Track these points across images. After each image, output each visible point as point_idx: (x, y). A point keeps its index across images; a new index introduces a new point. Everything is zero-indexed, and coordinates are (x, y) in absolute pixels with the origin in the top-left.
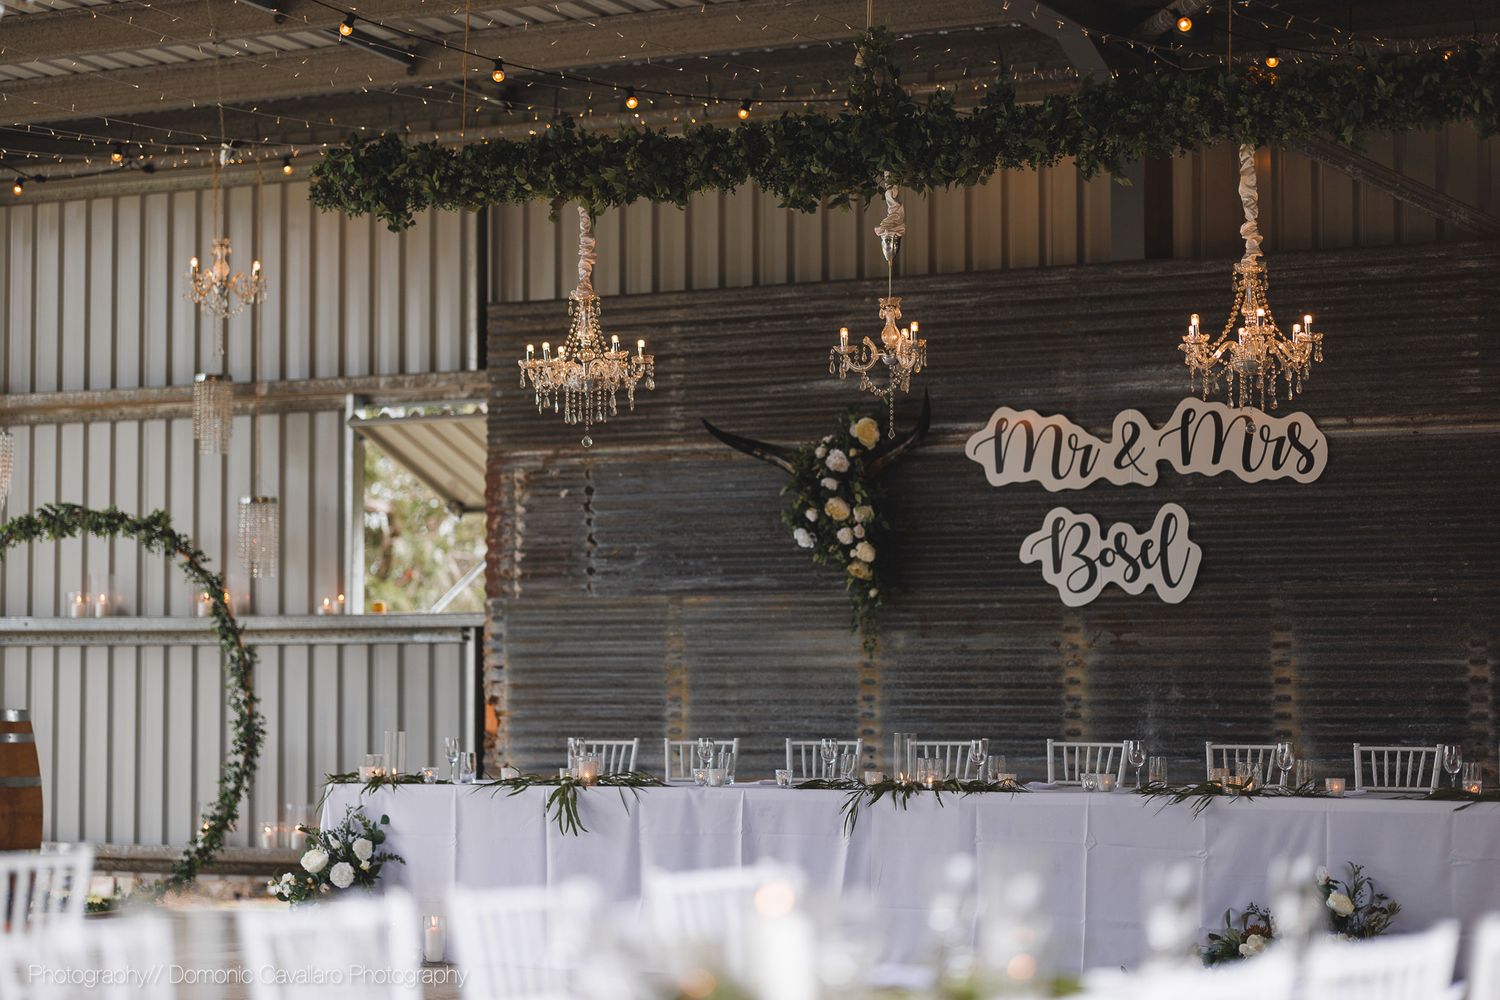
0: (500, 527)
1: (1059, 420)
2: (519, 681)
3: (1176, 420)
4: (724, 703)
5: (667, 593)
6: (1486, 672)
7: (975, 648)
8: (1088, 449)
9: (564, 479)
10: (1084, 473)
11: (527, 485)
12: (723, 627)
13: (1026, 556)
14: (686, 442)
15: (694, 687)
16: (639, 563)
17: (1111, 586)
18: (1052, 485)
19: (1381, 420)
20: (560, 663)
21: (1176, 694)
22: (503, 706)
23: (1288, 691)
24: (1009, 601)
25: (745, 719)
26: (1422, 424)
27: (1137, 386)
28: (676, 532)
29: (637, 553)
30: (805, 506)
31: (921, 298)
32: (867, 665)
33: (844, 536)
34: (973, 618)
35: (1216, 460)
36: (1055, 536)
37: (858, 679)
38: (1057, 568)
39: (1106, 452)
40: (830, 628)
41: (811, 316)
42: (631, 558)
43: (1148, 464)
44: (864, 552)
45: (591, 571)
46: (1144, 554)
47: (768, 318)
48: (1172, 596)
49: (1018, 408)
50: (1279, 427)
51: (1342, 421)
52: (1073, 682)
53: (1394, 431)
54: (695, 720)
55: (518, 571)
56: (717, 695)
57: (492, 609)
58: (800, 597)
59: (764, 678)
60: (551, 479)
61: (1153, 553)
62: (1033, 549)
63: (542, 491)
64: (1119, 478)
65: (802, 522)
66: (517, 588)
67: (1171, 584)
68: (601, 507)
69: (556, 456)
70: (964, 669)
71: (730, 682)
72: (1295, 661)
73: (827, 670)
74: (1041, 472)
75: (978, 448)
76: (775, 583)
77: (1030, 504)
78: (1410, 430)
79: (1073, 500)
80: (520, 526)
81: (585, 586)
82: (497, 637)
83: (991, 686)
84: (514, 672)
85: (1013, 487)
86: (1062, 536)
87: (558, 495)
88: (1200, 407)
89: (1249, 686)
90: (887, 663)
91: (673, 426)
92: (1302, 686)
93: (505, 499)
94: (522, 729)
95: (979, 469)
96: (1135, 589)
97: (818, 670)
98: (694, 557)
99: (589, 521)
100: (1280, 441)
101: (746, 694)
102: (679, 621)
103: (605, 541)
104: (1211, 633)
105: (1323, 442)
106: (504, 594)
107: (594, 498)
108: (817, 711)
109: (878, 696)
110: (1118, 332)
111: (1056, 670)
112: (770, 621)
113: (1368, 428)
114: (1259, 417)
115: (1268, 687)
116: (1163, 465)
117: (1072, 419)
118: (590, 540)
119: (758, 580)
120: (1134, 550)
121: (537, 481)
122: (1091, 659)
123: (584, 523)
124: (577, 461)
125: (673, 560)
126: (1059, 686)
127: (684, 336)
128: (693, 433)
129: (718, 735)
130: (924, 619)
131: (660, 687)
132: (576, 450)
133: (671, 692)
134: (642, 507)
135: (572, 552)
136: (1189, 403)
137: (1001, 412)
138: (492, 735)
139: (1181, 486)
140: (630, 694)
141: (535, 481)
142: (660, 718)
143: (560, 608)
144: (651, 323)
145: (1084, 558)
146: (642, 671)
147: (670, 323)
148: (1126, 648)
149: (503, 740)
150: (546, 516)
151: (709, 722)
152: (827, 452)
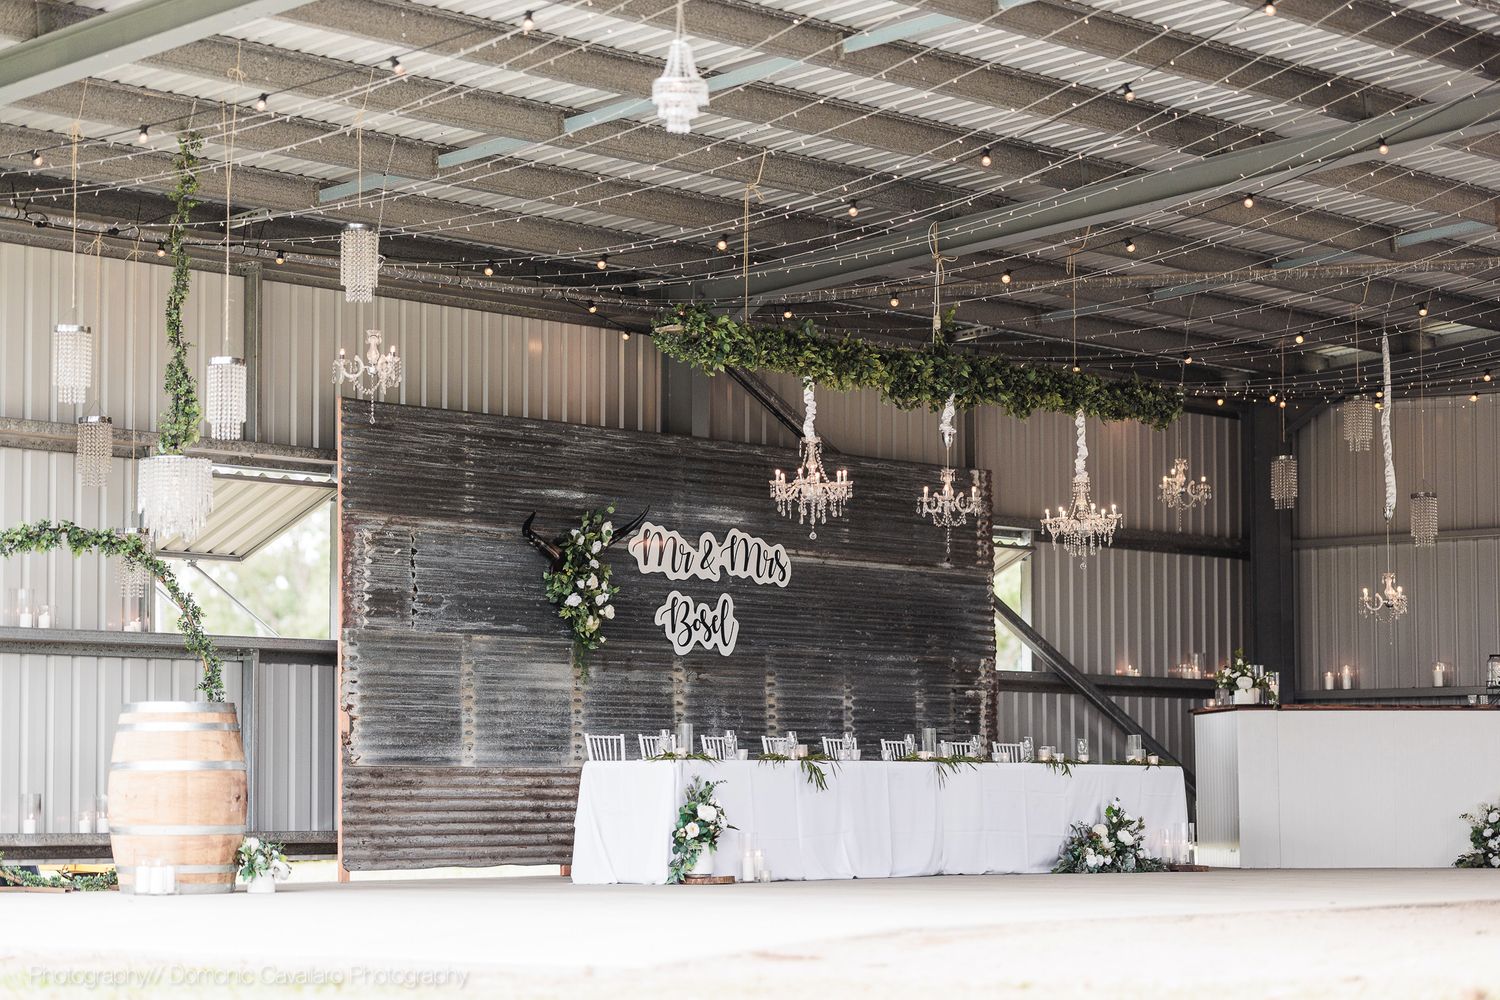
0: (353, 573)
1: (675, 534)
2: (368, 693)
3: (728, 541)
4: (497, 713)
5: (460, 632)
6: (850, 705)
7: (632, 680)
8: (689, 554)
9: (397, 540)
10: (687, 571)
11: (373, 542)
12: (493, 658)
13: (658, 622)
14: (474, 522)
15: (477, 702)
16: (443, 608)
17: (698, 643)
18: (672, 576)
19: (810, 553)
20: (394, 680)
21: (725, 714)
22: (354, 712)
23: (771, 712)
24: (648, 650)
25: (508, 725)
26: (826, 558)
27: (710, 517)
28: (469, 587)
29: (445, 601)
30: (578, 575)
31: (604, 442)
32: (577, 689)
33: (600, 600)
34: (629, 660)
35: (745, 569)
36: (673, 609)
37: (572, 698)
38: (673, 631)
39: (697, 556)
40: (558, 663)
41: (545, 443)
42: (437, 604)
43: (716, 568)
44: (609, 612)
45: (414, 611)
46: (713, 625)
47: (522, 441)
48: (726, 651)
49: (656, 523)
50: (771, 551)
51: (793, 552)
52: (679, 704)
53: (816, 560)
54: (479, 726)
55: (367, 609)
56: (493, 708)
57: (347, 636)
58: (538, 640)
59: (519, 696)
60: (389, 540)
61: (718, 623)
62: (661, 617)
63: (383, 548)
64: (703, 575)
65: (576, 589)
66: (366, 622)
67: (726, 645)
68: (422, 564)
69: (389, 523)
70: (625, 693)
71: (501, 698)
72: (777, 695)
73: (553, 691)
74: (666, 568)
75: (635, 545)
76: (525, 629)
77: (660, 586)
78: (821, 561)
79: (685, 587)
80: (367, 573)
81: (410, 623)
82: (353, 658)
83: (638, 705)
84: (361, 687)
85: (652, 575)
86: (676, 609)
87: (393, 552)
88: (740, 535)
89: (756, 709)
90: (587, 688)
91: (466, 510)
92: (779, 710)
93: (356, 552)
94: (370, 730)
95: (635, 562)
96: (709, 646)
97: (550, 691)
98: (478, 607)
99: (414, 575)
100: (772, 560)
101: (509, 707)
102: (470, 651)
103: (424, 590)
104: (741, 675)
105: (789, 564)
106: (355, 625)
107: (415, 557)
108: (549, 720)
109: (583, 712)
110: (699, 482)
111: (670, 695)
112: (522, 655)
113: (807, 558)
114: (764, 546)
115: (763, 710)
116: (722, 569)
117: (681, 533)
118: (415, 589)
119: (515, 627)
120: (709, 622)
121: (378, 540)
122: (687, 690)
123: (411, 575)
124: (405, 528)
125: (466, 608)
126: (671, 706)
127: (471, 445)
128: (480, 516)
129: (494, 737)
130: (605, 659)
131: (457, 701)
132: (406, 518)
133: (464, 705)
134: (448, 567)
135: (402, 595)
136: (734, 532)
137: (647, 525)
138: (345, 736)
139: (728, 583)
140: (438, 705)
141: (378, 541)
142: (457, 724)
143: (395, 639)
144: (451, 432)
145: (686, 624)
146: (447, 689)
147: (463, 434)
148: (702, 683)
149: (354, 738)
150: (384, 567)
151: (487, 725)
152: (589, 543)
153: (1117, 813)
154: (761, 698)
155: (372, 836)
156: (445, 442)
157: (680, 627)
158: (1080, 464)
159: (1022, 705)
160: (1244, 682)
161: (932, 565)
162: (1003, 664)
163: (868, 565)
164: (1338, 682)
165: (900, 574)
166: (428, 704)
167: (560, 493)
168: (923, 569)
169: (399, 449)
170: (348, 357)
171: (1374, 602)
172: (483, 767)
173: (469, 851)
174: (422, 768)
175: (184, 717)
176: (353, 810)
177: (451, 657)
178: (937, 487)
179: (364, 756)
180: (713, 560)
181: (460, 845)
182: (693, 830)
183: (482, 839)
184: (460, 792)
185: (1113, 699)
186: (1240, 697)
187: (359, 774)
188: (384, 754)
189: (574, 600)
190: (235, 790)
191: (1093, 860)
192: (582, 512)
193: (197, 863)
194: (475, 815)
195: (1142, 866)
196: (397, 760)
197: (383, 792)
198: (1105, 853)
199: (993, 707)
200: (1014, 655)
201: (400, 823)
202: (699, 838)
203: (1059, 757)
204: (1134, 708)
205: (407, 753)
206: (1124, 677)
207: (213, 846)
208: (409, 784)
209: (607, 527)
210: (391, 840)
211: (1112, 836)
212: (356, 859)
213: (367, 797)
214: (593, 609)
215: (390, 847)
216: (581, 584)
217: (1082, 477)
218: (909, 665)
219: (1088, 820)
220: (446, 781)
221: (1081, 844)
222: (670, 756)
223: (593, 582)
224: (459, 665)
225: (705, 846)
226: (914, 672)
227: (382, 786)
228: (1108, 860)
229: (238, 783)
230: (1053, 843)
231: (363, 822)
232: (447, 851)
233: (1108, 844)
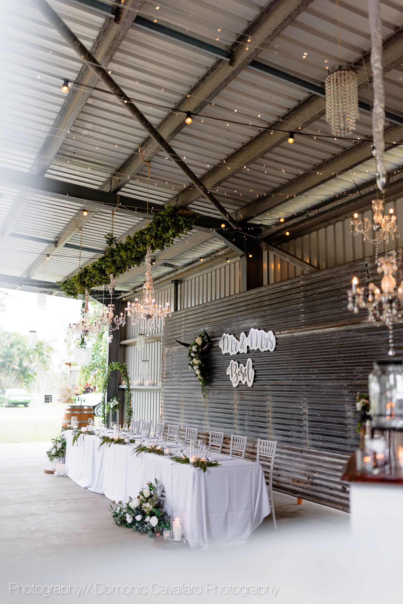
1: (232, 336)
2: (165, 402)
3: (250, 335)
4: (187, 410)
5: (181, 382)
7: (221, 398)
8: (236, 344)
10: (236, 350)
11: (166, 356)
13: (228, 373)
15: (184, 406)
16: (178, 375)
17: (240, 381)
18: (231, 354)
19: (286, 332)
20: (169, 399)
21: (251, 414)
22: (162, 408)
23: (270, 414)
24: (225, 385)
26: (293, 332)
27: (244, 326)
30: (190, 361)
33: (195, 368)
34: (221, 390)
35: (256, 346)
37: (205, 405)
38: (232, 376)
39: (239, 344)
42: (177, 373)
43: (245, 347)
44: (197, 372)
45: (173, 376)
46: (245, 373)
48: (250, 385)
49: (227, 333)
50: (267, 335)
51: (279, 333)
52: (235, 408)
53: (289, 335)
54: (184, 414)
55: (165, 376)
56: (187, 408)
59: (193, 404)
60: (169, 355)
61: (247, 372)
62: (229, 371)
64: (241, 351)
66: (165, 380)
67: (249, 381)
68: (174, 361)
69: (169, 349)
70: (219, 403)
71: (188, 405)
72: (270, 405)
73: (200, 402)
74: (230, 350)
75: (221, 344)
77: (228, 359)
78: (291, 334)
79: (234, 358)
80: (165, 366)
81: (172, 380)
82: (162, 392)
83: (222, 408)
85: (226, 354)
86: (232, 368)
87: (169, 359)
89: (263, 411)
90: (208, 401)
92: (272, 412)
93: (164, 360)
94: (165, 414)
95: (221, 350)
96: (244, 382)
99: (173, 365)
100: (267, 339)
101: (190, 408)
102: (183, 389)
103: (174, 369)
104: (256, 395)
105: (275, 339)
106: (163, 382)
107: (173, 359)
108: (199, 413)
109: (207, 411)
111: (232, 405)
113: (284, 334)
114: (263, 333)
115: (266, 412)
116: (248, 347)
117: (234, 336)
118: (172, 369)
120: (243, 371)
122: (238, 402)
126: (233, 409)
129: (186, 418)
130: (214, 390)
132: (172, 348)
133: (181, 407)
134: (179, 361)
135: (171, 372)
136: (253, 330)
137: (224, 335)
138: (161, 415)
139: (250, 353)
142: (179, 413)
143: (169, 385)
145: (236, 374)
148: (242, 399)
150: (168, 363)
152: (192, 347)
154: (265, 407)
157: (234, 375)
163: (315, 331)
165: (333, 333)
166: (174, 406)
168: (349, 327)
180: (244, 344)
218: (342, 387)
223: (194, 361)
224: (180, 393)
226: (345, 392)
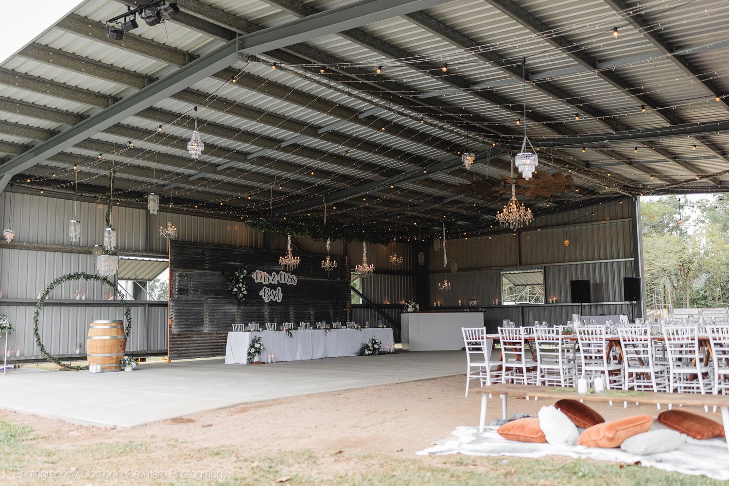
0: (173, 284)
1: (265, 273)
2: (177, 314)
3: (280, 274)
4: (214, 318)
5: (204, 298)
6: (313, 313)
7: (253, 309)
8: (269, 278)
9: (186, 276)
10: (268, 282)
11: (179, 276)
12: (214, 305)
13: (260, 295)
14: (208, 271)
15: (209, 316)
17: (271, 299)
18: (264, 283)
20: (185, 311)
21: (279, 316)
22: (173, 319)
23: (291, 316)
24: (257, 301)
25: (218, 321)
27: (275, 269)
28: (207, 287)
29: (200, 291)
30: (237, 284)
31: (245, 250)
32: (237, 312)
33: (242, 289)
34: (251, 304)
35: (284, 281)
36: (264, 291)
37: (236, 314)
38: (264, 297)
39: (271, 278)
40: (232, 305)
41: (228, 251)
42: (198, 291)
43: (276, 281)
44: (245, 292)
45: (191, 293)
47: (221, 250)
48: (279, 301)
49: (260, 270)
50: (291, 277)
51: (297, 277)
52: (266, 314)
54: (209, 322)
55: (177, 293)
57: (171, 300)
58: (226, 300)
59: (221, 314)
60: (183, 275)
61: (277, 295)
62: (261, 293)
63: (182, 278)
64: (273, 283)
65: (236, 287)
66: (176, 296)
68: (193, 281)
69: (184, 271)
70: (251, 312)
71: (216, 315)
72: (293, 311)
73: (231, 312)
74: (262, 281)
75: (254, 276)
76: (223, 297)
77: (261, 286)
78: (305, 279)
79: (267, 286)
80: (177, 284)
81: (190, 296)
82: (172, 306)
83: (255, 315)
84: (175, 313)
85: (259, 283)
87: (185, 279)
88: (283, 273)
89: (287, 315)
90: (240, 311)
91: (206, 268)
92: (293, 315)
93: (174, 279)
94: (177, 324)
95: (254, 280)
96: (274, 300)
97: (229, 312)
98: (209, 292)
99: (191, 284)
100: (292, 279)
101: (218, 317)
102: (207, 303)
103: (194, 288)
104: (283, 307)
105: (296, 280)
106: (173, 297)
107: (191, 280)
108: (229, 320)
109: (239, 317)
110: (272, 260)
111: (264, 312)
112: (222, 304)
113: (301, 278)
114: (289, 275)
115: (289, 315)
116: (278, 281)
117: (267, 273)
118: (191, 288)
119: (220, 296)
120: (274, 294)
122: (268, 311)
124: (188, 272)
125: (206, 292)
126: (264, 315)
127: (207, 252)
128: (210, 269)
129: (213, 324)
130: (245, 304)
131: (203, 315)
132: (188, 270)
133: (205, 317)
134: (200, 282)
135: (187, 290)
136: (281, 272)
137: (257, 271)
138: (170, 325)
139: (279, 284)
140: (198, 317)
141: (180, 276)
142: (203, 321)
143: (185, 300)
144: (202, 248)
145: (268, 295)
146: (200, 313)
147: (205, 249)
148: (273, 309)
149: (173, 326)
150: (182, 283)
151: (212, 322)
152: (240, 275)
153: (375, 340)
154: (289, 312)
155: (178, 351)
156: (200, 251)
157: (266, 295)
158: (364, 255)
159: (360, 312)
160: (410, 306)
161: (335, 279)
162: (353, 302)
163: (318, 279)
164: (437, 305)
165: (326, 281)
166: (195, 317)
167: (233, 263)
168: (332, 280)
169: (187, 252)
170: (163, 229)
171: (442, 287)
172: (210, 332)
173: (206, 353)
174: (193, 333)
175: (105, 324)
176: (172, 344)
177: (202, 305)
178: (325, 261)
179: (175, 330)
180: (275, 279)
181: (204, 352)
182: (253, 350)
183: (210, 350)
184: (204, 339)
185: (383, 310)
186: (409, 310)
187: (174, 335)
188: (181, 330)
189: (235, 290)
190: (120, 344)
191: (367, 352)
192: (239, 268)
193: (108, 364)
194: (208, 344)
195: (381, 353)
196: (185, 331)
197: (181, 339)
198: (370, 350)
199: (351, 313)
200: (357, 300)
201: (186, 347)
202: (255, 352)
203: (359, 327)
204: (388, 312)
205: (188, 329)
206: (386, 304)
207: (113, 359)
208: (189, 337)
209: (245, 271)
210: (183, 352)
211: (373, 346)
212: (173, 357)
213: (176, 341)
214: (241, 292)
215: (183, 353)
216: (237, 286)
217: (365, 258)
218: (328, 303)
219: (367, 342)
220: (200, 336)
221: (365, 348)
222: (249, 331)
223: (241, 285)
224: (204, 307)
225: (257, 354)
226: (330, 305)
227: (181, 338)
228: (371, 352)
229: (121, 342)
230: (357, 348)
231: (175, 347)
232: (200, 354)
233: (371, 348)
